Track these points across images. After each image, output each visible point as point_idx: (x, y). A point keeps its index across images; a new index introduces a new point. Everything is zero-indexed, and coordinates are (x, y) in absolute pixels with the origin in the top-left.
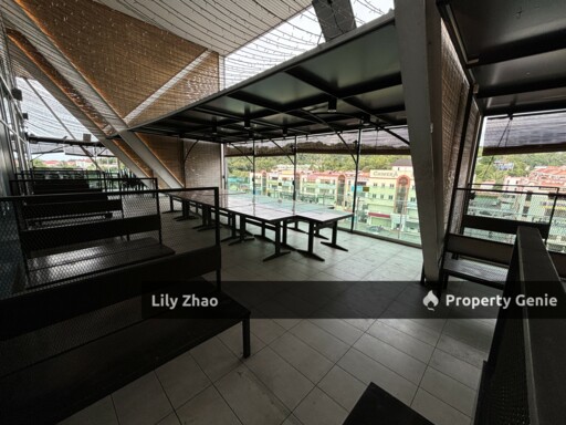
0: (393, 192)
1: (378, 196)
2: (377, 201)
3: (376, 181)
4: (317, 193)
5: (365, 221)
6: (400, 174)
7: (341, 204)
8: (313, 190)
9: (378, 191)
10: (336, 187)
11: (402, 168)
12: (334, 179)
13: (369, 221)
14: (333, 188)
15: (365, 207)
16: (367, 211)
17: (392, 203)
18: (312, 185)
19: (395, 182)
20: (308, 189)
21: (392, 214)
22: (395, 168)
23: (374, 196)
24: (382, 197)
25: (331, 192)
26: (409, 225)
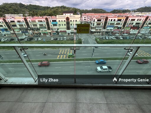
0: (65, 23)
1: (61, 25)
2: (61, 27)
3: (59, 19)
4: (38, 26)
5: (58, 34)
6: (66, 16)
7: (49, 30)
8: (36, 25)
9: (61, 23)
10: (45, 23)
11: (66, 14)
12: (43, 19)
13: (60, 34)
14: (44, 23)
15: (58, 29)
16: (59, 31)
17: (66, 27)
18: (35, 23)
19: (65, 19)
20: (34, 25)
21: (66, 30)
22: (64, 14)
23: (60, 25)
24: (62, 25)
25: (44, 25)
26: (72, 33)
